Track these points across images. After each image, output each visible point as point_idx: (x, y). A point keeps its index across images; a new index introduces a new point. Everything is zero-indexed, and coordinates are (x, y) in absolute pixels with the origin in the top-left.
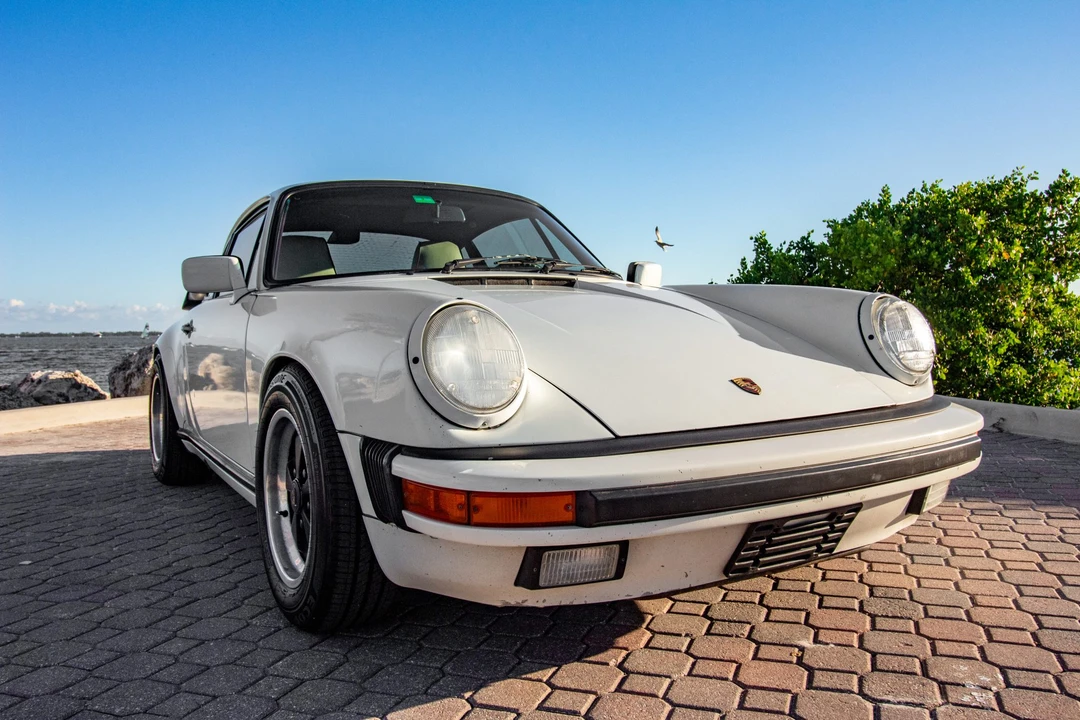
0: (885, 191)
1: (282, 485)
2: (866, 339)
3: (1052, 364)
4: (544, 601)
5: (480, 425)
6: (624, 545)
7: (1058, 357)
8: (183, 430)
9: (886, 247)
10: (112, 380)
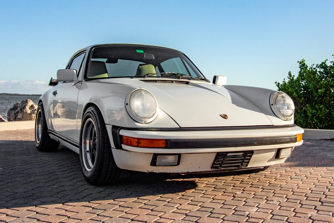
1: (88, 142)
2: (271, 105)
4: (158, 171)
5: (143, 122)
6: (179, 155)
8: (49, 130)
10: (9, 114)
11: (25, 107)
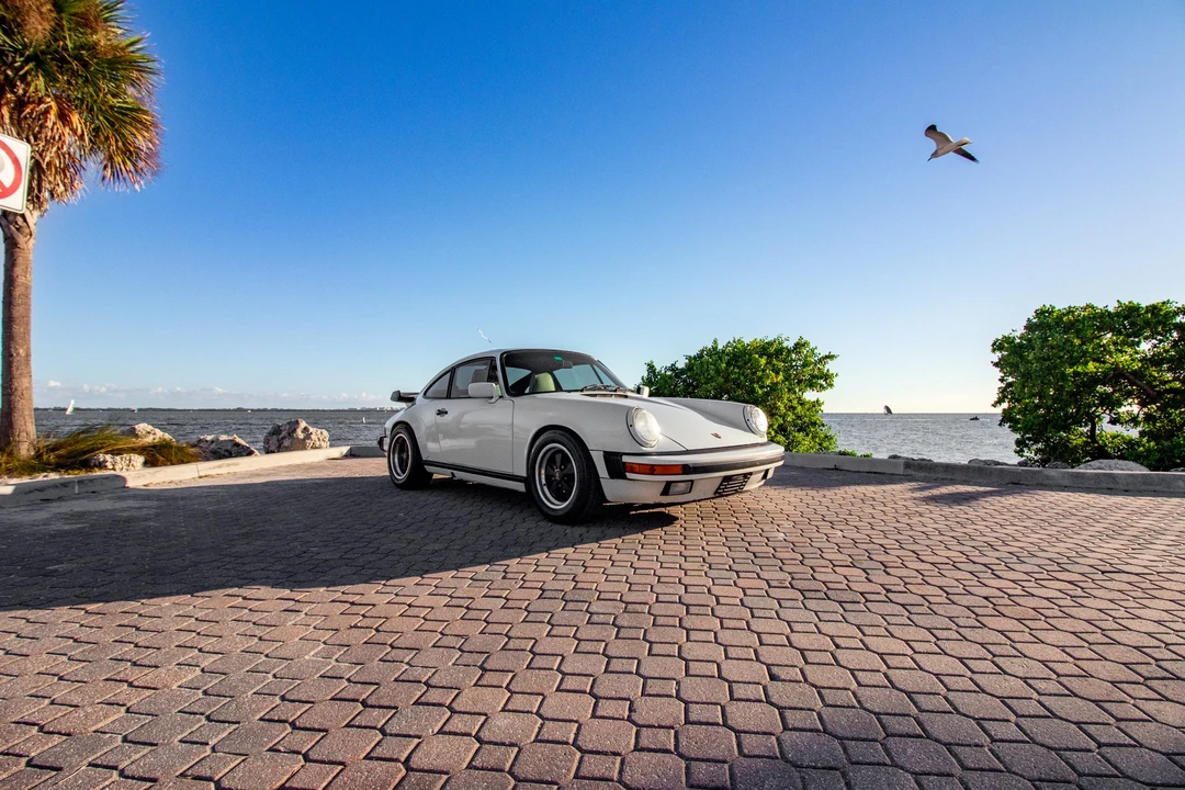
0: (715, 342)
1: (543, 471)
2: (747, 421)
3: (796, 434)
6: (692, 481)
7: (799, 431)
9: (718, 372)
10: (267, 441)
11: (295, 430)
